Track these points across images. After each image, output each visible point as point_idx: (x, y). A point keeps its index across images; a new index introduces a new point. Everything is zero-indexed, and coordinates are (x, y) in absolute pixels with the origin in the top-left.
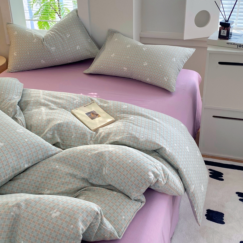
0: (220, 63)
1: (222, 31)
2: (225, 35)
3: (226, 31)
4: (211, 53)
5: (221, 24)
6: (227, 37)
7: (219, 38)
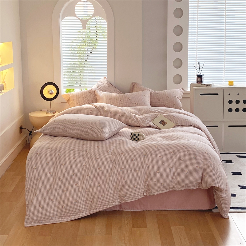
0: (201, 95)
1: (198, 79)
2: (200, 81)
3: (200, 79)
4: (196, 89)
5: (197, 75)
6: (201, 82)
7: (197, 83)
